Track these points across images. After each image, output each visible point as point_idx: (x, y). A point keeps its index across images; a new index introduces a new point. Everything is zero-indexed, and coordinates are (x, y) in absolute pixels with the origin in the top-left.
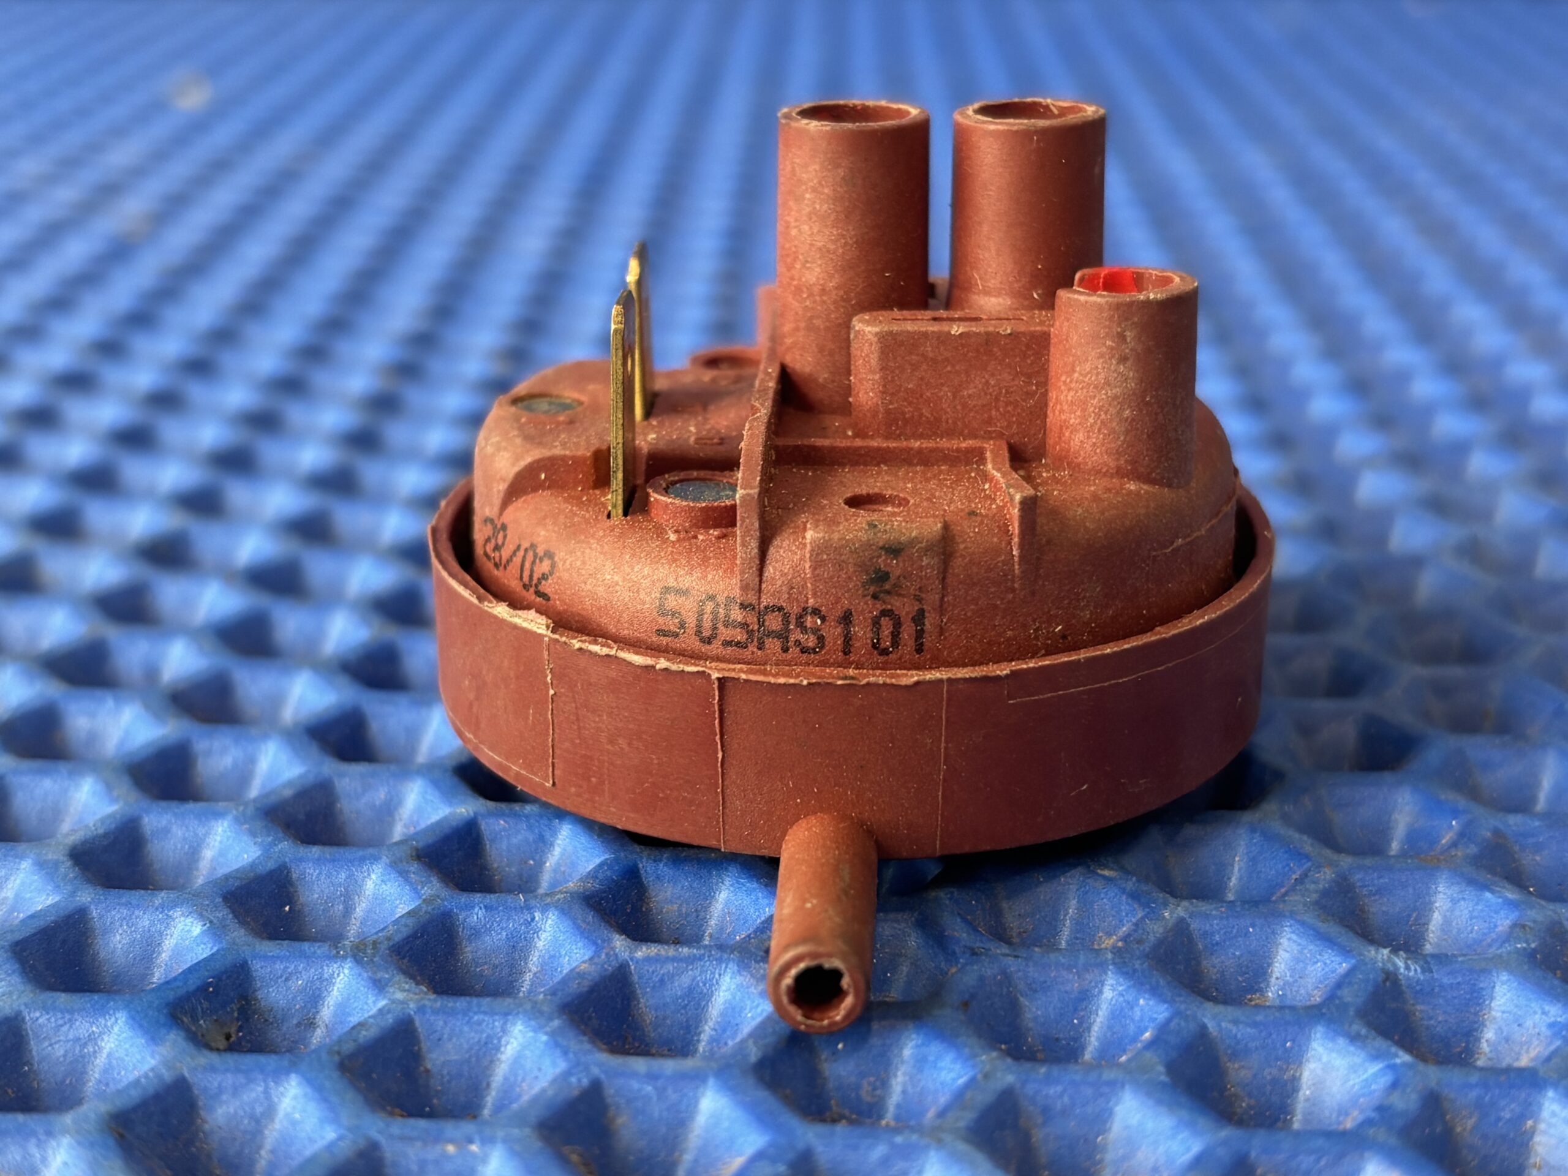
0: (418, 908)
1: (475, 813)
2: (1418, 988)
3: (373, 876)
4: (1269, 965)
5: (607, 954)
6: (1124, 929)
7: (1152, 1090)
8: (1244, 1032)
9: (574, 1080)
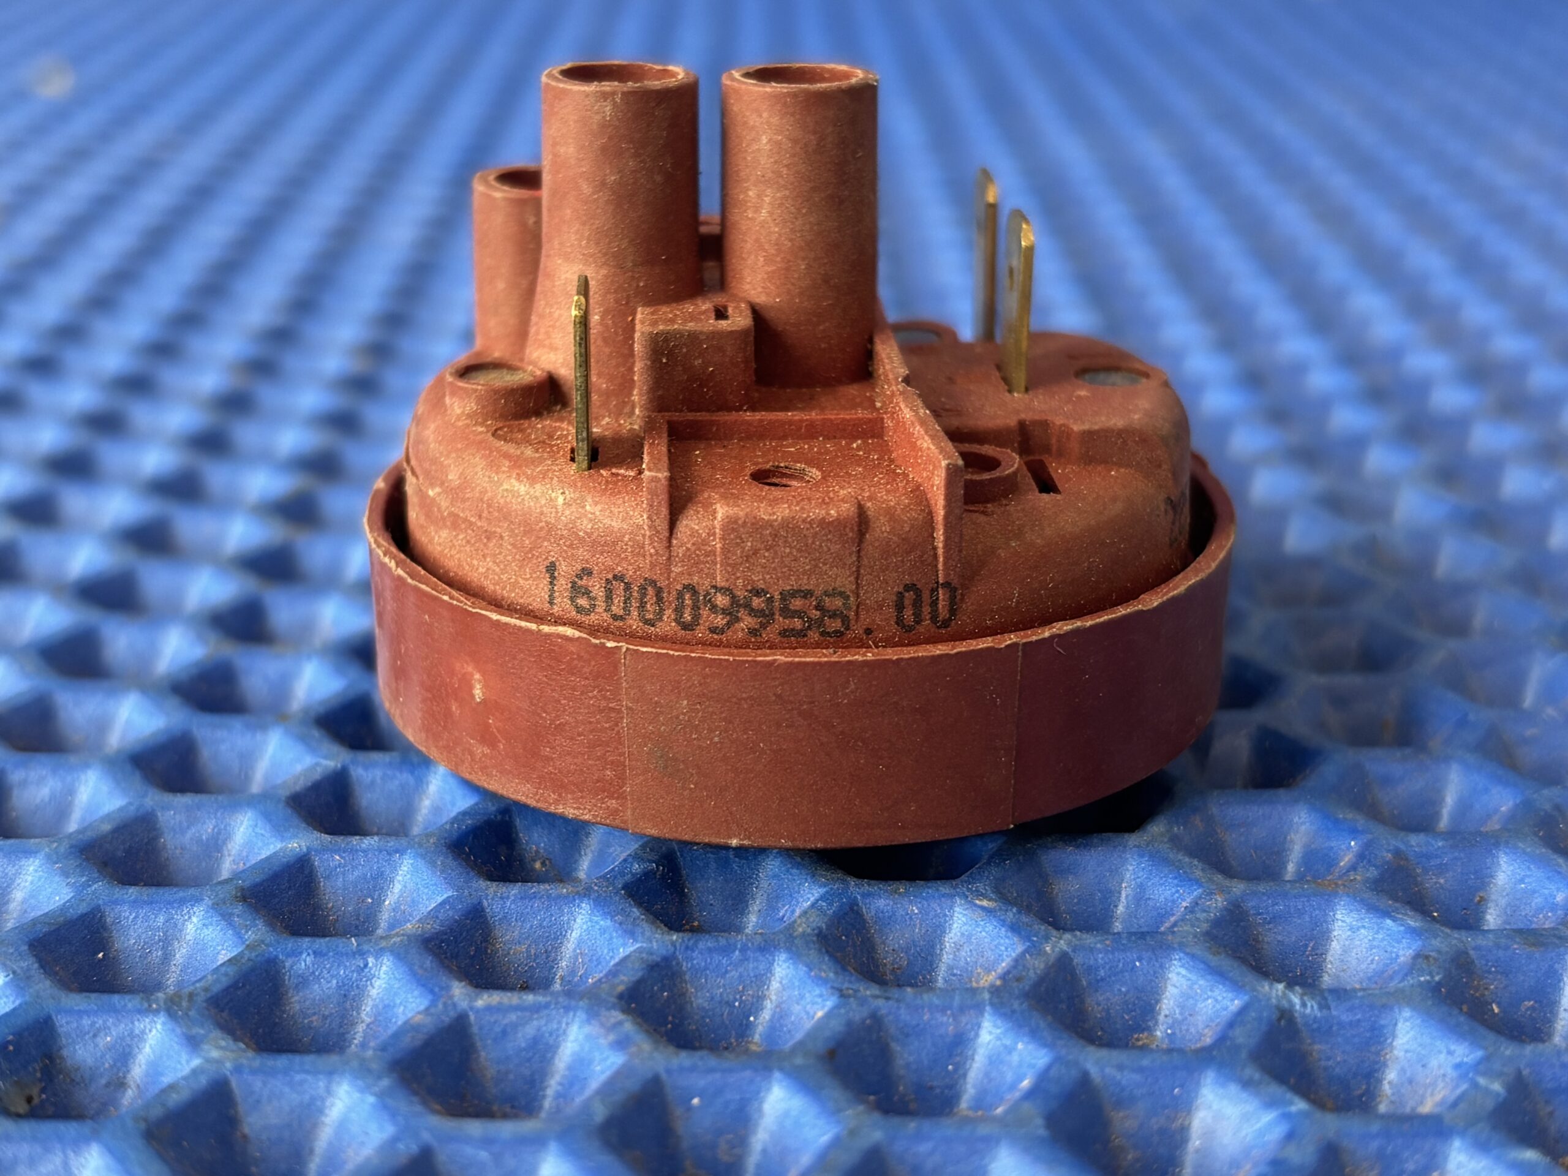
0: (240, 955)
1: (308, 848)
2: (1315, 1026)
3: (194, 919)
4: (1158, 1001)
5: (445, 1004)
6: (1004, 964)
7: (1029, 1146)
8: (1128, 1078)
9: (401, 1146)
